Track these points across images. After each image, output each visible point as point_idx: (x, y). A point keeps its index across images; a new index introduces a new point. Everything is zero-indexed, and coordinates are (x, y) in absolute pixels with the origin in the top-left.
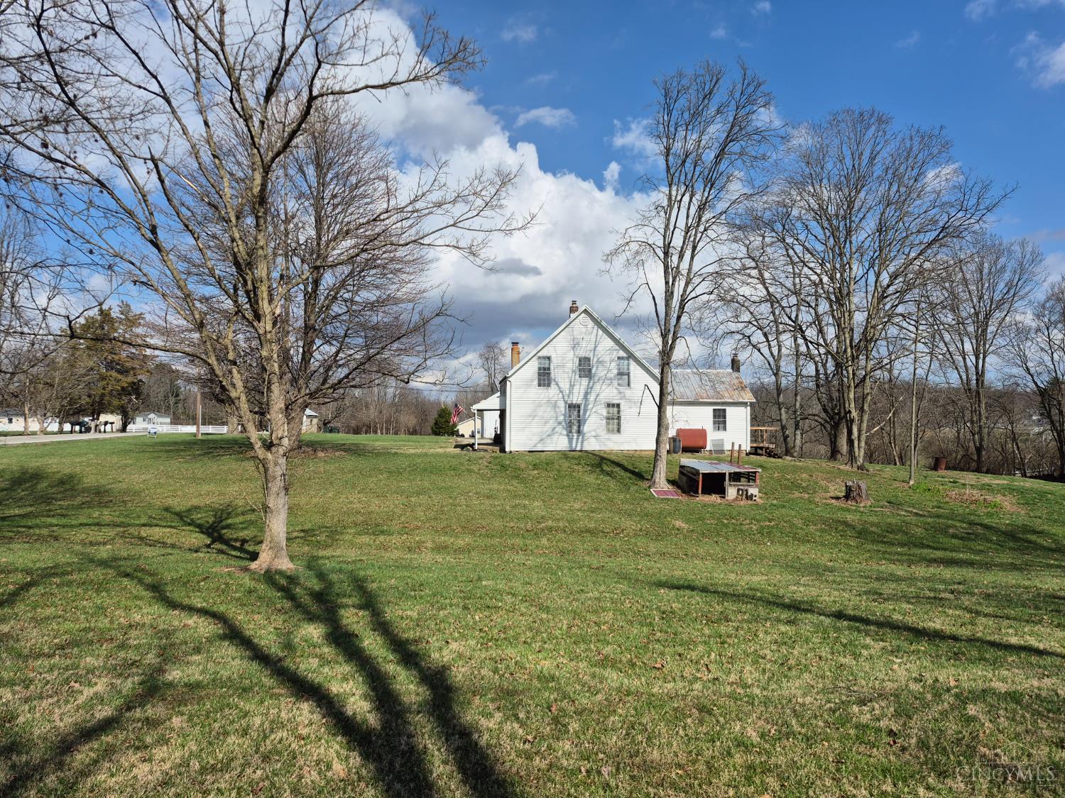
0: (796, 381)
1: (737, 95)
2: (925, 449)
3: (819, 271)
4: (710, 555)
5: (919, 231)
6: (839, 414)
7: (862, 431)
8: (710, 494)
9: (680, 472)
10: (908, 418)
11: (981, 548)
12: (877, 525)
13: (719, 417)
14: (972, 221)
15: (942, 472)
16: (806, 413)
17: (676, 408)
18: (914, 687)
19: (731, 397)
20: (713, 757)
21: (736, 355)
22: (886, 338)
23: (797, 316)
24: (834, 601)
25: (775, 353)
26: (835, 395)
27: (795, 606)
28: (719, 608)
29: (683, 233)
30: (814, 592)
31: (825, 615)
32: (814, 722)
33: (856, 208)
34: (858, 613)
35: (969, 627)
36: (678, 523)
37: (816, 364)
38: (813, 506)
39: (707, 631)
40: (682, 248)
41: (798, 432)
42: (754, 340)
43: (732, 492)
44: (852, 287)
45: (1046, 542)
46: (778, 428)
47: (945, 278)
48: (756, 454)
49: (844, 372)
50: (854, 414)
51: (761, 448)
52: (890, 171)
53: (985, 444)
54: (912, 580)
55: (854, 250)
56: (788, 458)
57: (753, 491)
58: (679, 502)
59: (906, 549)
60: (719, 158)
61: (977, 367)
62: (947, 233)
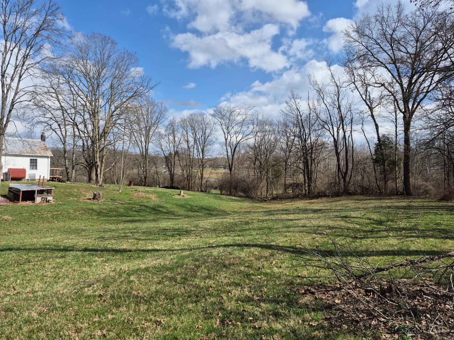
0: (73, 148)
1: (47, 8)
2: (127, 178)
3: (85, 100)
4: (24, 231)
5: (126, 91)
6: (92, 163)
7: (101, 171)
8: (26, 201)
9: (9, 191)
10: (120, 165)
11: (144, 214)
12: (106, 209)
13: (33, 163)
14: (145, 92)
15: (132, 187)
16: (78, 162)
17: (7, 157)
18: (112, 274)
19: (40, 153)
20: (10, 333)
21: (43, 133)
22: (113, 133)
23: (75, 118)
24: (84, 244)
25: (64, 134)
26: (91, 155)
27: (66, 249)
28: (25, 257)
29: (14, 68)
30: (75, 241)
31: (79, 251)
32: (66, 300)
33: (102, 76)
34: (93, 248)
35: (136, 245)
36: (6, 217)
37: (83, 140)
38: (78, 203)
39: (17, 270)
40: (13, 75)
41: (74, 171)
42: (53, 127)
43: (38, 199)
44: (99, 109)
45: (164, 210)
46: (65, 169)
47: (135, 111)
48: (53, 180)
49: (95, 145)
50: (99, 163)
51: (55, 178)
52: (116, 64)
53: (148, 175)
54: (117, 230)
55: (100, 94)
56: (69, 182)
57: (50, 198)
58: (7, 206)
59: (116, 218)
60: (36, 35)
61: (146, 147)
62: (136, 95)
